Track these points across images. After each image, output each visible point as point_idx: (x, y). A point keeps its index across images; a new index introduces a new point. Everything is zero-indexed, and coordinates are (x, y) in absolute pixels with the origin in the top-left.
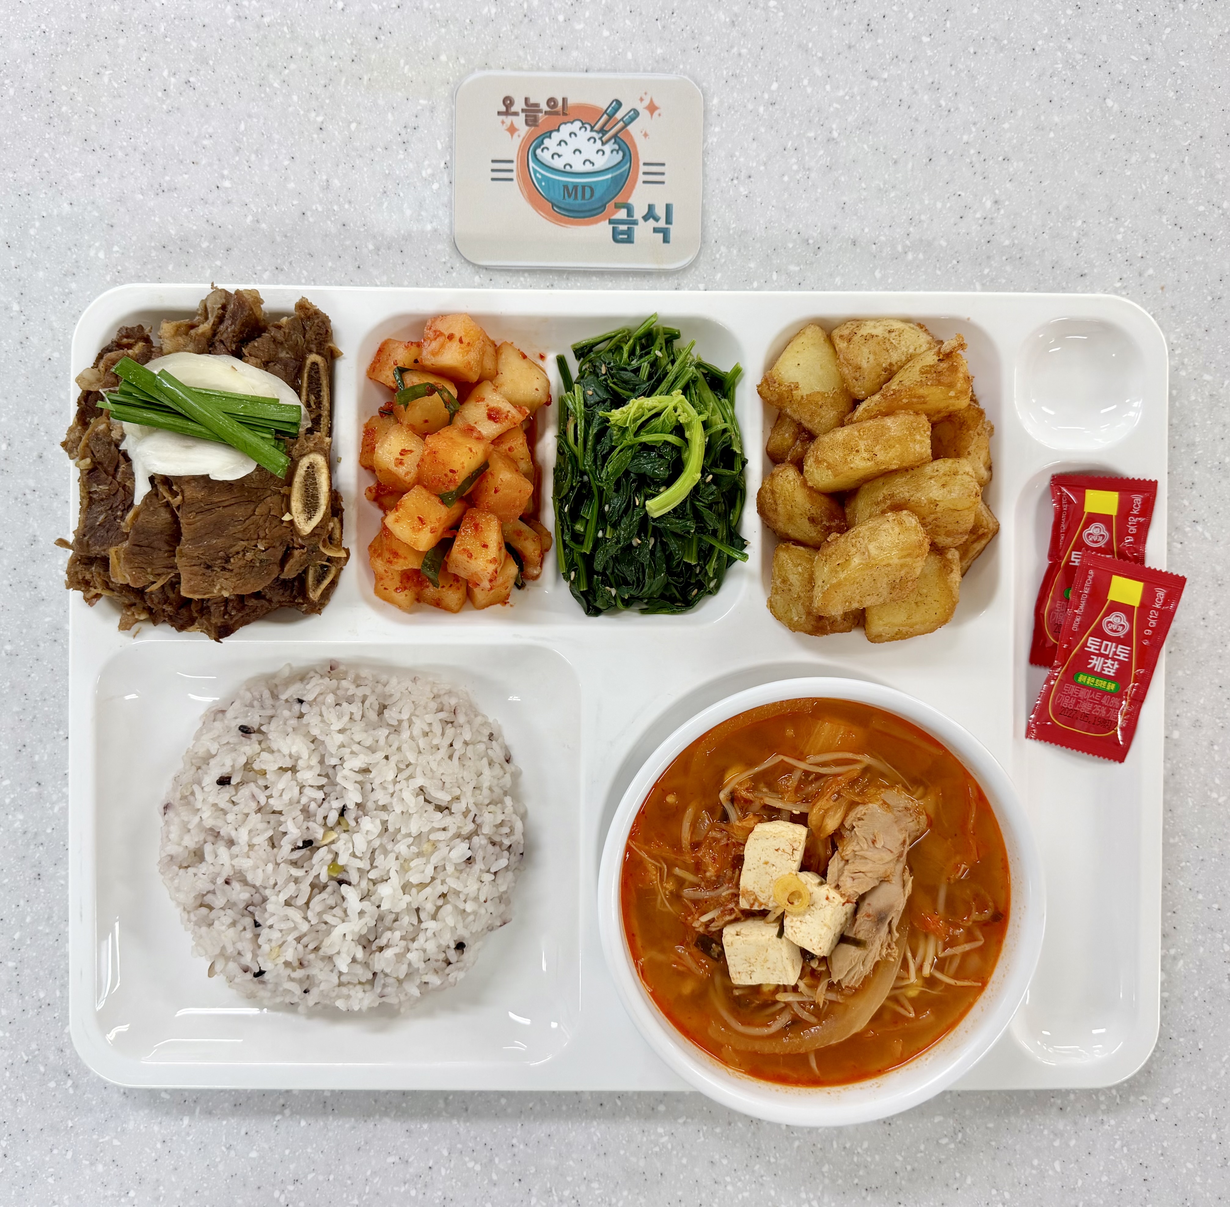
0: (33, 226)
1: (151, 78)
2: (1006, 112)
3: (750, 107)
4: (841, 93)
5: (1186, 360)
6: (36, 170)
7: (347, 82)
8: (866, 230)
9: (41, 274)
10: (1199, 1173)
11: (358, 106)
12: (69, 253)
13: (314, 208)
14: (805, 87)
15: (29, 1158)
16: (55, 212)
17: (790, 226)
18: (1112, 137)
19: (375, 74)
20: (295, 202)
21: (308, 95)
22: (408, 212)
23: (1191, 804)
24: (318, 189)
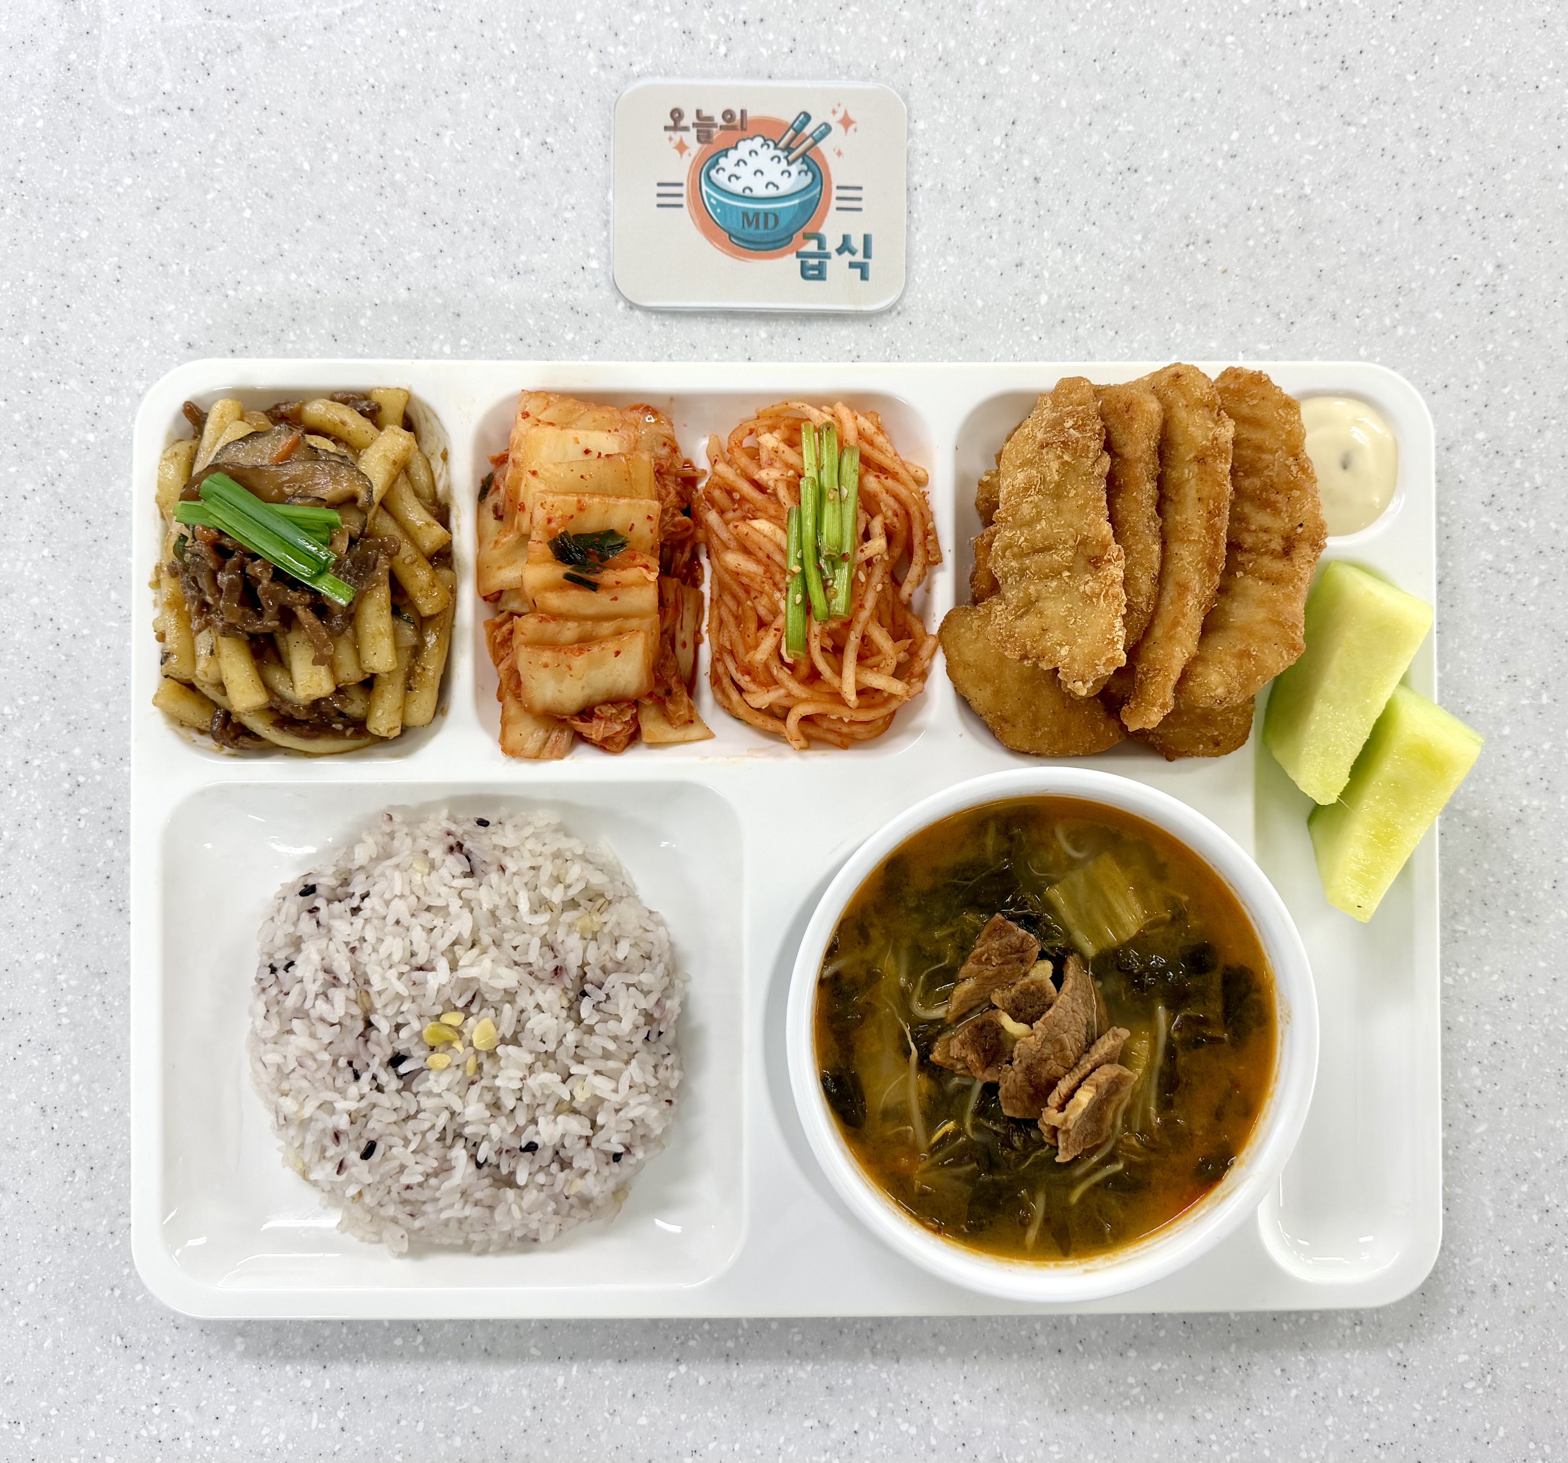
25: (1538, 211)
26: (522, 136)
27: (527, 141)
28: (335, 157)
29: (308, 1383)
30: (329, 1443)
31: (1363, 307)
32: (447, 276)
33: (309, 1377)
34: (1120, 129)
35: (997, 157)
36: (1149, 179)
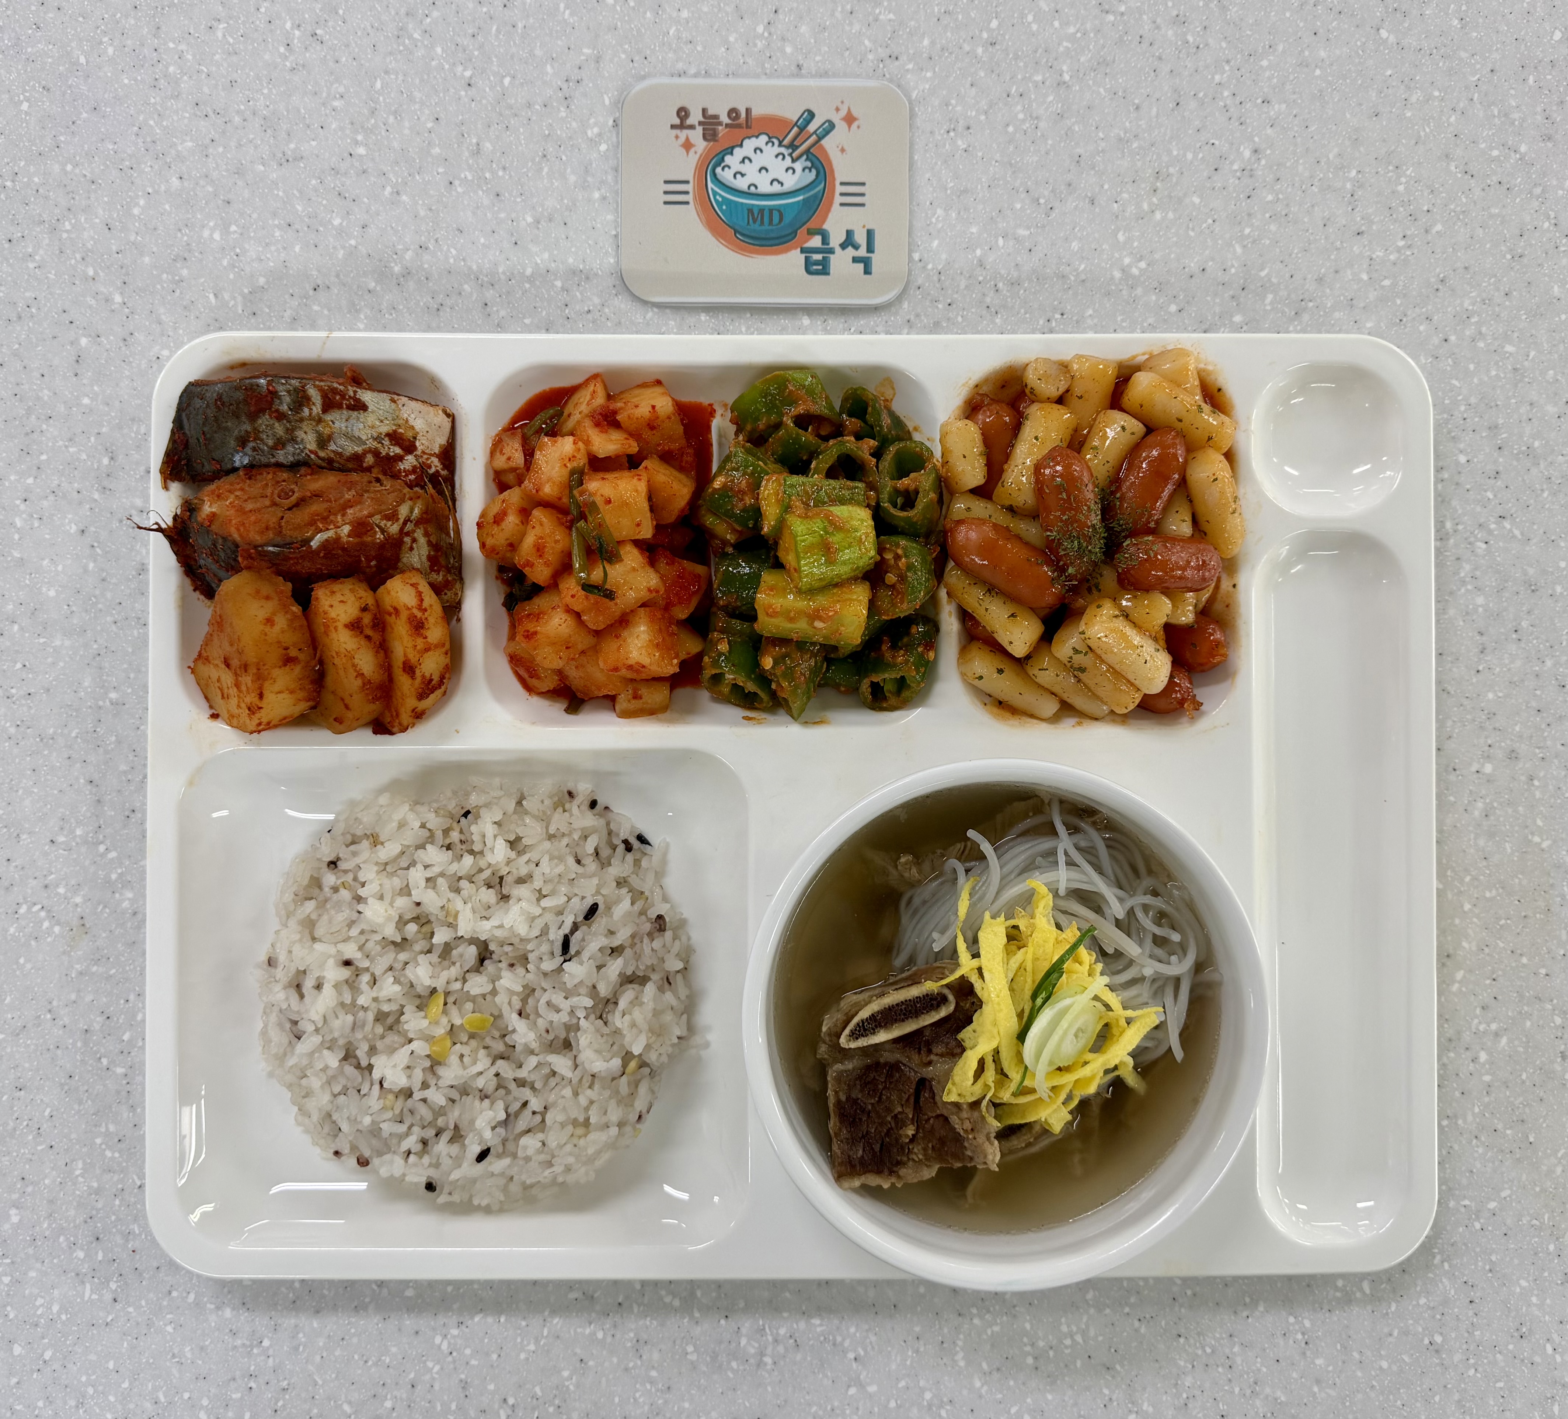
0: (137, 204)
1: (271, 31)
2: (1264, 47)
3: (967, 48)
4: (1072, 30)
5: (1484, 329)
6: (140, 140)
7: (498, 31)
8: (1106, 187)
9: (147, 260)
10: (1536, 1292)
11: (512, 57)
12: (179, 235)
13: (463, 176)
14: (1029, 23)
15: (143, 1303)
16: (163, 188)
17: (1017, 183)
18: (1389, 72)
19: (531, 21)
20: (441, 170)
21: (453, 47)
22: (572, 178)
23: (1509, 850)
24: (467, 154)
25: (1295, 96)
26: (292, 28)
27: (297, 33)
28: (110, 51)
29: (81, 1254)
30: (101, 1314)
31: (1121, 192)
32: (217, 165)
33: (82, 1249)
34: (882, 17)
35: (760, 44)
36: (910, 66)
